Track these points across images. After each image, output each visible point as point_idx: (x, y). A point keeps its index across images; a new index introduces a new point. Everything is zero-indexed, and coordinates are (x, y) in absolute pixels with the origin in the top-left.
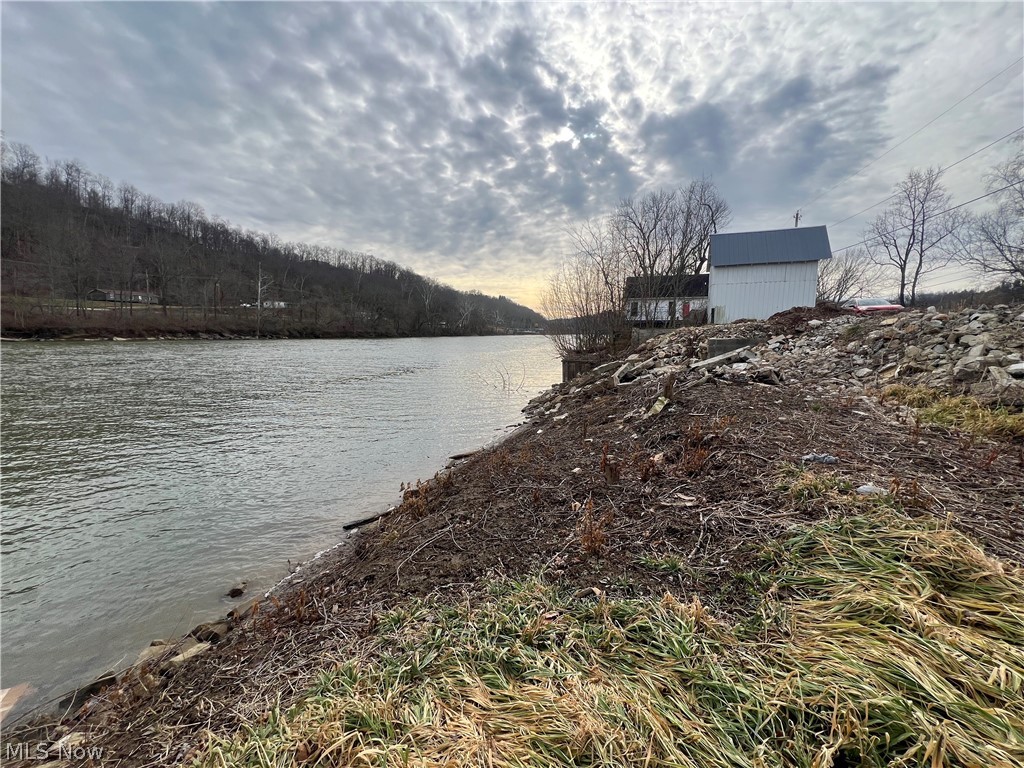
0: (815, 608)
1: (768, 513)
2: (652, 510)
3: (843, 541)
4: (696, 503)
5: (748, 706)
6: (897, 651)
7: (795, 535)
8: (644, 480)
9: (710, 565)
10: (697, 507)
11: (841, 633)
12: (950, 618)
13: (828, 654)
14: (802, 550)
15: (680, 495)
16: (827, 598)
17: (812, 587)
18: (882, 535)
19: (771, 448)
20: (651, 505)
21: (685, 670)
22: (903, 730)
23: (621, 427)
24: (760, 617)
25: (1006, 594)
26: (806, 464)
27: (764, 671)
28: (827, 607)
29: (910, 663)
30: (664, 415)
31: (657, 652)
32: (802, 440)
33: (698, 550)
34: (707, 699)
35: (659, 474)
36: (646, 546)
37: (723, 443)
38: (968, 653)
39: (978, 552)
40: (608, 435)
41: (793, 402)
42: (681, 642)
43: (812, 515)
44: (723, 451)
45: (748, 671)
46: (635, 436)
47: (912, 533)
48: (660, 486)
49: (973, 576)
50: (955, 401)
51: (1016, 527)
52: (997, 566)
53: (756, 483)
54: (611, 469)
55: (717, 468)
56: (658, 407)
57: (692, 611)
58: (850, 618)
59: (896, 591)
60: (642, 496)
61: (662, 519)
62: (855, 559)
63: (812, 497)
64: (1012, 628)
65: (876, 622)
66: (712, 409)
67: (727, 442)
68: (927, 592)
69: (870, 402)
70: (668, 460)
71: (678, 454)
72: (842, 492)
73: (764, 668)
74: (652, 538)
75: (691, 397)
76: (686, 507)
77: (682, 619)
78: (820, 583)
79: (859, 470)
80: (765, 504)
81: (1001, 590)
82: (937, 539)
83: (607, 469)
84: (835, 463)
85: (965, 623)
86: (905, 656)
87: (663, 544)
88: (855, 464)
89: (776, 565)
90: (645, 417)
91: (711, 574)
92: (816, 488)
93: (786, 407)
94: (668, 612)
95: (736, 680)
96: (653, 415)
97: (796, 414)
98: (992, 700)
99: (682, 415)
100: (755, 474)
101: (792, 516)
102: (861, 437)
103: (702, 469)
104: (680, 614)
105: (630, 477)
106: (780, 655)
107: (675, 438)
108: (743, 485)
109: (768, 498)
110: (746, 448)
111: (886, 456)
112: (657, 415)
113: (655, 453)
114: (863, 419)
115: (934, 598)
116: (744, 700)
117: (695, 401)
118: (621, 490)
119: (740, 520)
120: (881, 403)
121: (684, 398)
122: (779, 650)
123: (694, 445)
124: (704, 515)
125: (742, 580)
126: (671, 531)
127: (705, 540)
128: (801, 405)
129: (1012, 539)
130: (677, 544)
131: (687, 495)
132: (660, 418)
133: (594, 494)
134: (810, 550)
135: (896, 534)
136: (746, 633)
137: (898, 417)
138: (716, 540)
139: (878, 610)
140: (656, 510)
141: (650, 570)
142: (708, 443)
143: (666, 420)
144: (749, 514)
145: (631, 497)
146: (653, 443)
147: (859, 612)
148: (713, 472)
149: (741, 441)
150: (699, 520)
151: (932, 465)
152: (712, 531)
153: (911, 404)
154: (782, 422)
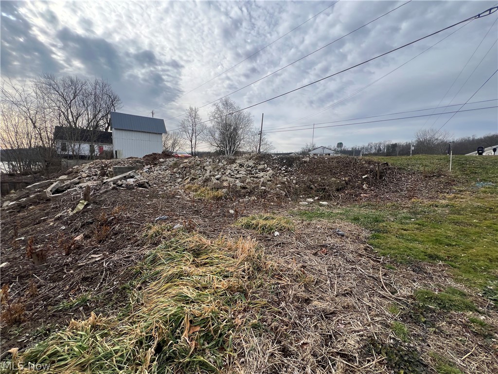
0: (155, 285)
1: (139, 249)
2: (72, 271)
3: (167, 251)
4: (102, 257)
5: (119, 354)
6: (182, 287)
7: (149, 256)
8: (68, 254)
9: (108, 288)
10: (103, 259)
11: (164, 291)
12: (197, 266)
13: (158, 303)
14: (151, 262)
15: (93, 256)
16: (160, 279)
17: (155, 276)
18: (179, 244)
19: (142, 218)
20: (71, 269)
21: (84, 359)
22: (181, 317)
23: (52, 224)
24: (130, 303)
25: (210, 251)
26: (156, 222)
27: (131, 329)
28: (159, 283)
29: (185, 290)
30: (85, 210)
31: (63, 363)
32: (156, 212)
33: (102, 283)
34: (97, 367)
35: (79, 247)
36: (66, 297)
37: (118, 220)
38: (201, 276)
39: (204, 240)
40: (41, 232)
41: (154, 195)
42: (80, 346)
43: (156, 244)
44: (119, 225)
45: (123, 334)
46: (63, 228)
47: (187, 239)
48: (80, 255)
49: (204, 248)
50: (204, 189)
51: (216, 227)
52: (209, 242)
53: (134, 237)
54: (38, 255)
55: (116, 234)
56: (80, 207)
57: (89, 322)
58: (167, 283)
59: (183, 264)
60: (64, 265)
61: (79, 274)
62: (170, 257)
63: (157, 236)
64: (211, 261)
65: (176, 280)
66: (114, 204)
67: (121, 220)
68: (191, 260)
69: (181, 192)
70: (86, 237)
71: (92, 232)
72: (168, 230)
73: (131, 328)
74: (70, 290)
75: (102, 199)
76: (96, 261)
77: (82, 331)
78: (158, 273)
79: (175, 220)
80: (138, 245)
81: (209, 249)
82: (194, 239)
83: (34, 256)
84: (167, 219)
85: (201, 265)
86: (184, 287)
87: (79, 289)
88: (174, 217)
89: (141, 273)
90: (71, 214)
91: (108, 293)
92: (158, 232)
93: (150, 198)
94: (73, 332)
95: (114, 345)
96: (77, 213)
97: (155, 200)
98: (205, 288)
99: (96, 209)
100: (134, 232)
101: (148, 247)
102: (177, 206)
103: (107, 237)
104: (81, 329)
105: (56, 256)
106: (138, 316)
107: (91, 223)
108: (128, 239)
109: (139, 242)
110: (131, 220)
111: (185, 212)
112: (80, 212)
113: (78, 235)
114: (179, 199)
115: (193, 261)
116: (116, 353)
117: (103, 201)
118: (47, 266)
119: (125, 258)
120: (185, 192)
121: (98, 199)
122: (137, 315)
123: (102, 225)
124: (106, 263)
125: (124, 288)
126: (85, 279)
127: (106, 276)
128: (157, 197)
129: (214, 231)
130: (88, 286)
131: (98, 254)
132: (82, 213)
133: (21, 277)
134: (155, 261)
135: (183, 242)
136: (123, 315)
137: (189, 196)
138: (112, 273)
139: (177, 274)
140: (74, 271)
141: (66, 310)
142: (111, 222)
143: (86, 214)
144: (130, 253)
145: (56, 268)
146: (76, 229)
147: (170, 279)
148: (113, 237)
149: (128, 218)
150: (103, 266)
151: (197, 212)
152: (110, 269)
153: (193, 191)
154: (148, 205)
